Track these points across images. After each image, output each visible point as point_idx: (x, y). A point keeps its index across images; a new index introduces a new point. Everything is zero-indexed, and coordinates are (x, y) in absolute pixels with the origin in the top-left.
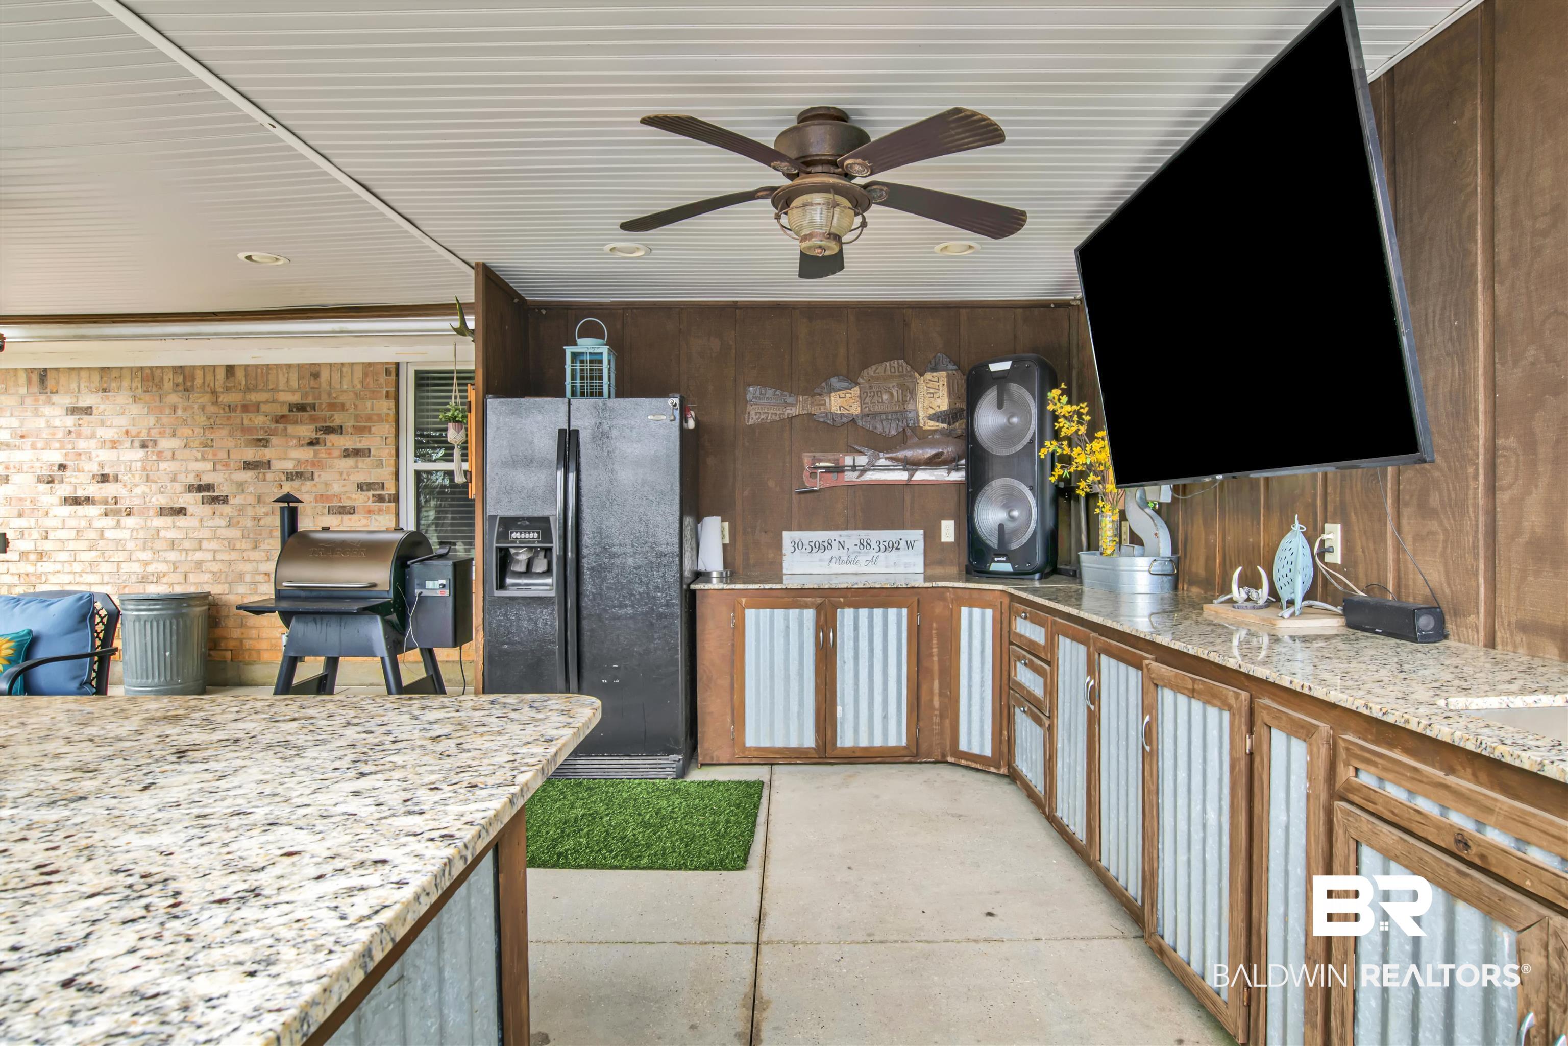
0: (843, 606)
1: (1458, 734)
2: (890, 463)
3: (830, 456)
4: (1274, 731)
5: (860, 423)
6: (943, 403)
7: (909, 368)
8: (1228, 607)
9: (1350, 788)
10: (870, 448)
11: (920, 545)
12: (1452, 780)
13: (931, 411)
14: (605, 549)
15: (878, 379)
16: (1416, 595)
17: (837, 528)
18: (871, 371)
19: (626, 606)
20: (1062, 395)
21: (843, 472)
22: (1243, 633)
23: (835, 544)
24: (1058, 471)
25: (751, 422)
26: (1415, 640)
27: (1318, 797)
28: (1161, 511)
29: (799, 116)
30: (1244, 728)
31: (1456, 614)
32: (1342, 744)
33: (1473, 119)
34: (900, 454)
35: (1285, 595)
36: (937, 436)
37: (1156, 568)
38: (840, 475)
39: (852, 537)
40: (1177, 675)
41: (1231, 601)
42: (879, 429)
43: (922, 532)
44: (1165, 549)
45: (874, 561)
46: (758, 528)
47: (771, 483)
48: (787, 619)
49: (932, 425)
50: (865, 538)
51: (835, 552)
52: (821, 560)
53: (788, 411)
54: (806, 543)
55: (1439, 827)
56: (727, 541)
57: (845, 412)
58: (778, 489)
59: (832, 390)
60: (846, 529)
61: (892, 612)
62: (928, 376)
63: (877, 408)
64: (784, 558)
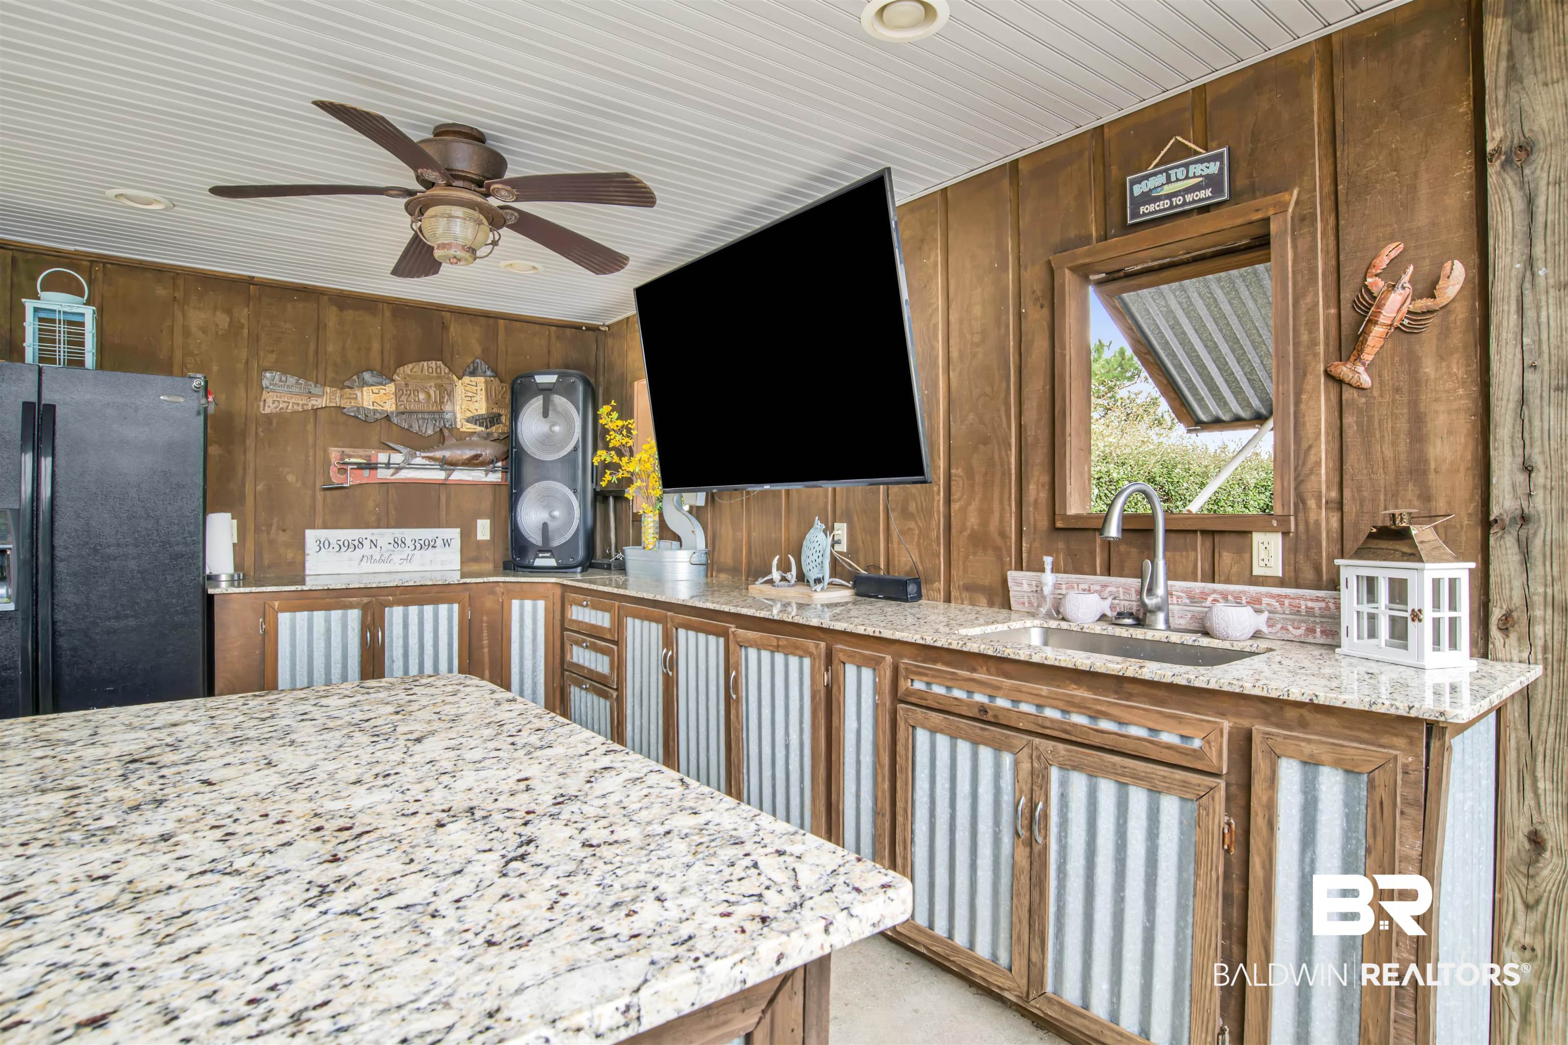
0: (391, 605)
1: (983, 647)
2: (427, 462)
3: (361, 452)
4: (847, 666)
5: (395, 420)
6: (481, 407)
7: (447, 370)
8: (767, 587)
9: (909, 693)
10: (406, 446)
11: (457, 544)
12: (976, 676)
13: (469, 414)
14: (95, 550)
15: (415, 378)
16: (898, 573)
17: (368, 527)
18: (408, 369)
19: (126, 617)
20: (612, 411)
21: (376, 468)
22: (779, 606)
23: (367, 543)
24: (608, 477)
25: (267, 411)
26: (907, 601)
27: (885, 704)
28: (695, 512)
29: (437, 128)
30: (823, 668)
31: (926, 583)
32: (902, 666)
33: (936, 263)
34: (438, 454)
35: (812, 575)
36: (475, 438)
37: (695, 559)
38: (373, 472)
39: (384, 536)
40: (761, 638)
41: (771, 582)
42: (415, 428)
43: (458, 530)
44: (701, 544)
45: (408, 559)
46: (274, 527)
47: (291, 478)
48: (328, 621)
49: (469, 427)
50: (400, 537)
51: (366, 550)
52: (350, 560)
53: (314, 402)
54: (333, 542)
55: (970, 705)
56: (236, 541)
57: (379, 408)
58: (299, 485)
59: (364, 384)
60: (378, 527)
61: (443, 608)
62: (467, 379)
63: (413, 407)
64: (307, 558)
